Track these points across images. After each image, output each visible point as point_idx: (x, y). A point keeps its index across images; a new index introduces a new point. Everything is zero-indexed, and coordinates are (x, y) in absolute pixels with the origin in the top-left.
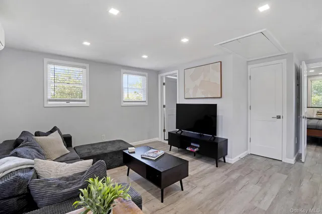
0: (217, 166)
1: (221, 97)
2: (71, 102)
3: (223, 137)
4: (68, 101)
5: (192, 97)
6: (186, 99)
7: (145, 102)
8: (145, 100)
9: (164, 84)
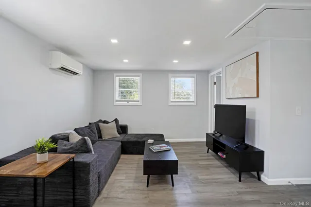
0: (240, 180)
1: (258, 96)
2: (130, 102)
3: (259, 148)
4: (128, 101)
5: (232, 97)
6: (229, 98)
7: (193, 102)
8: (193, 100)
9: (215, 83)
